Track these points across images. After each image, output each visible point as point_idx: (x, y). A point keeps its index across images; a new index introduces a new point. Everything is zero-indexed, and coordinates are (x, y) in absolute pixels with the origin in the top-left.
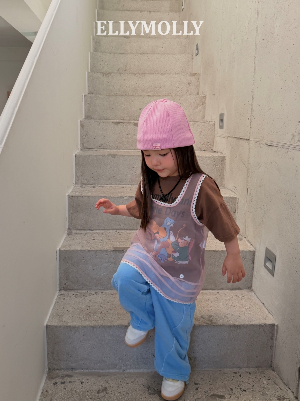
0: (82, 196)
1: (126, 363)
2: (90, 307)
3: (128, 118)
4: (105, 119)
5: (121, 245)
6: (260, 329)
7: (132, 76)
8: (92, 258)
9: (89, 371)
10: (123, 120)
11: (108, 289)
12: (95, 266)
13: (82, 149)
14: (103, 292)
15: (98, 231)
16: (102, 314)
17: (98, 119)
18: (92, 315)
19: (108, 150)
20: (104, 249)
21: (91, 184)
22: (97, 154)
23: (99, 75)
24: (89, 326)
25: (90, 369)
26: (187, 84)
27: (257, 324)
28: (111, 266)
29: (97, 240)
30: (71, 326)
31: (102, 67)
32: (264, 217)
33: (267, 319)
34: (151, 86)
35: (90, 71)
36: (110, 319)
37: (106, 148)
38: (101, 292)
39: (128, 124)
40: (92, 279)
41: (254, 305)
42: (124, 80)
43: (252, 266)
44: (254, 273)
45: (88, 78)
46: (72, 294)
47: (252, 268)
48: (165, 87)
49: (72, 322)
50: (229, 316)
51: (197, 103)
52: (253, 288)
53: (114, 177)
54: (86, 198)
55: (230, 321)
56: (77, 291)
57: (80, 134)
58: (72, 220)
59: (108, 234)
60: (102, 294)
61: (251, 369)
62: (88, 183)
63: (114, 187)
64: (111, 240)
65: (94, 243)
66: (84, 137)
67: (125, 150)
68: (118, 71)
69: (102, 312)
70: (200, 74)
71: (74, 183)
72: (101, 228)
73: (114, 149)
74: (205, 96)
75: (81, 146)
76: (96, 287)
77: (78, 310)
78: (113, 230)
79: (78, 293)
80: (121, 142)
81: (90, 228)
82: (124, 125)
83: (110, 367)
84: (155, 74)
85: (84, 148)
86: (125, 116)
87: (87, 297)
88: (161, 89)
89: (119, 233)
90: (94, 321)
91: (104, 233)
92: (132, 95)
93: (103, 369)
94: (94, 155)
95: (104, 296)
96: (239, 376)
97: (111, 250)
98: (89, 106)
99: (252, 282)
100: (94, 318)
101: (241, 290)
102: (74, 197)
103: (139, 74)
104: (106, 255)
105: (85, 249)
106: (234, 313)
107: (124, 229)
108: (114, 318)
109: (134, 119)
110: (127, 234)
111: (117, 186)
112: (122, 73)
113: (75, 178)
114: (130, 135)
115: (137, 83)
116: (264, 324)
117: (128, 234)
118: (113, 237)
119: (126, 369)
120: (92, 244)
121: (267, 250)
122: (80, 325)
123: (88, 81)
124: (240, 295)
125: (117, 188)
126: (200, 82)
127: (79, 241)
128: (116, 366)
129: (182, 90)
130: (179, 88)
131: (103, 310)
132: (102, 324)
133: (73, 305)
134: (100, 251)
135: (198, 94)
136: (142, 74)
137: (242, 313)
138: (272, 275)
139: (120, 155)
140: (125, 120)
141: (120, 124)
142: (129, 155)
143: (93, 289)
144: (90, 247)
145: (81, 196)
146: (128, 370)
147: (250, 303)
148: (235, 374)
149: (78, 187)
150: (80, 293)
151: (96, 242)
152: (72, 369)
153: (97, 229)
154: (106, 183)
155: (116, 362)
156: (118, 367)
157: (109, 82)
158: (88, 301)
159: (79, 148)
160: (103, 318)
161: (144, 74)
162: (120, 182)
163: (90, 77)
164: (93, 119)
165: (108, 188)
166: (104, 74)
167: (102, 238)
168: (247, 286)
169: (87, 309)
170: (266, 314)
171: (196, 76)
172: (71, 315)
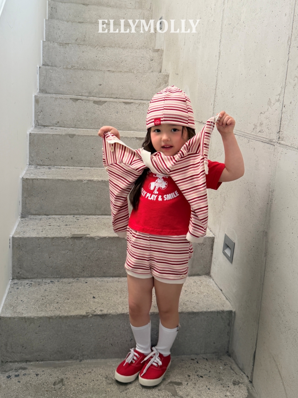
0: (38, 179)
1: (83, 353)
2: (46, 297)
3: (87, 94)
4: (62, 94)
5: (80, 231)
6: (217, 315)
7: (91, 48)
8: (48, 246)
9: (45, 362)
10: (81, 96)
11: (64, 278)
12: (52, 254)
13: (36, 127)
14: (59, 280)
15: (54, 216)
16: (58, 304)
17: (54, 94)
18: (48, 305)
19: (66, 129)
20: (61, 236)
21: (46, 166)
22: (54, 133)
23: (56, 45)
24: (45, 317)
25: (46, 361)
26: (149, 60)
27: (215, 311)
28: (68, 253)
29: (53, 226)
30: (26, 317)
31: (58, 36)
32: (224, 204)
33: (224, 305)
34: (112, 60)
35: (45, 40)
36: (67, 308)
37: (63, 126)
38: (57, 280)
39: (87, 102)
40: (48, 267)
41: (212, 292)
42: (83, 52)
43: (210, 252)
44: (213, 259)
45: (43, 47)
46: (26, 284)
47: (211, 254)
48: (126, 62)
49: (27, 313)
50: (187, 303)
51: (159, 81)
52: (212, 274)
53: (72, 158)
54: (42, 181)
55: (189, 308)
56: (31, 280)
57: (35, 110)
58: (26, 204)
59: (65, 219)
60: (58, 282)
61: (208, 355)
62: (44, 164)
63: (72, 169)
64: (69, 226)
65: (50, 229)
66: (38, 113)
67: (84, 129)
68: (76, 41)
69: (59, 302)
70: (163, 51)
71: (28, 164)
72: (57, 213)
73: (72, 128)
74: (168, 74)
75: (36, 123)
76: (52, 275)
77: (33, 301)
78: (71, 215)
79: (32, 282)
80: (80, 120)
81: (46, 213)
82: (83, 102)
83: (66, 357)
84: (116, 48)
85: (38, 124)
86: (84, 92)
87: (42, 286)
88: (122, 64)
89: (77, 219)
90: (50, 312)
91: (61, 218)
92: (91, 70)
93: (59, 360)
94: (50, 134)
95: (61, 285)
96: (196, 362)
97: (69, 237)
98: (44, 79)
99: (210, 268)
100: (50, 308)
101: (200, 276)
102: (28, 180)
103: (99, 46)
104: (64, 242)
105: (40, 236)
106: (193, 299)
107: (83, 214)
108: (72, 308)
109: (93, 95)
110: (85, 219)
111: (75, 167)
112: (81, 45)
113: (29, 158)
114: (89, 113)
115: (97, 56)
116: (222, 311)
117: (87, 219)
118: (71, 223)
119: (83, 359)
120: (49, 231)
121: (226, 237)
122: (36, 315)
123: (43, 51)
124: (199, 281)
125: (75, 170)
126: (163, 58)
127: (34, 227)
128: (72, 357)
129: (144, 66)
130: (141, 63)
131: (60, 299)
132: (59, 314)
133: (28, 295)
134: (57, 238)
135: (160, 72)
136: (102, 47)
137: (200, 299)
138: (230, 262)
139: (79, 136)
140: (83, 96)
141: (79, 101)
142: (89, 136)
143: (49, 278)
144: (46, 234)
145: (36, 179)
146: (85, 361)
147: (208, 290)
148: (192, 361)
149: (33, 169)
150: (35, 282)
151: (52, 229)
152: (27, 361)
153: (53, 213)
154: (63, 165)
155: (73, 352)
156: (74, 357)
157: (66, 53)
158: (43, 290)
159: (34, 125)
160: (59, 308)
161: (104, 47)
162: (79, 163)
163: (46, 46)
164: (49, 93)
165: (66, 169)
166: (61, 44)
167: (58, 224)
168: (205, 271)
169: (43, 299)
170: (224, 301)
171: (159, 52)
172: (26, 305)
